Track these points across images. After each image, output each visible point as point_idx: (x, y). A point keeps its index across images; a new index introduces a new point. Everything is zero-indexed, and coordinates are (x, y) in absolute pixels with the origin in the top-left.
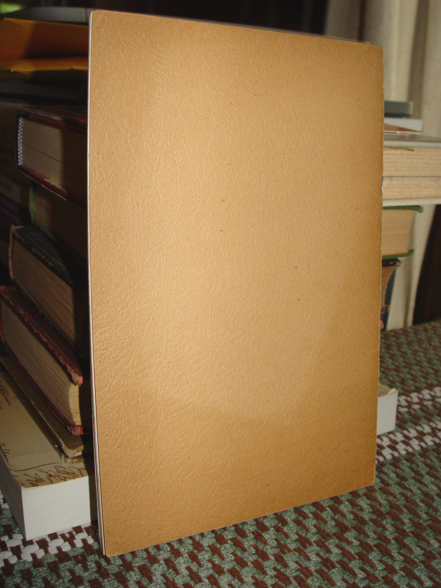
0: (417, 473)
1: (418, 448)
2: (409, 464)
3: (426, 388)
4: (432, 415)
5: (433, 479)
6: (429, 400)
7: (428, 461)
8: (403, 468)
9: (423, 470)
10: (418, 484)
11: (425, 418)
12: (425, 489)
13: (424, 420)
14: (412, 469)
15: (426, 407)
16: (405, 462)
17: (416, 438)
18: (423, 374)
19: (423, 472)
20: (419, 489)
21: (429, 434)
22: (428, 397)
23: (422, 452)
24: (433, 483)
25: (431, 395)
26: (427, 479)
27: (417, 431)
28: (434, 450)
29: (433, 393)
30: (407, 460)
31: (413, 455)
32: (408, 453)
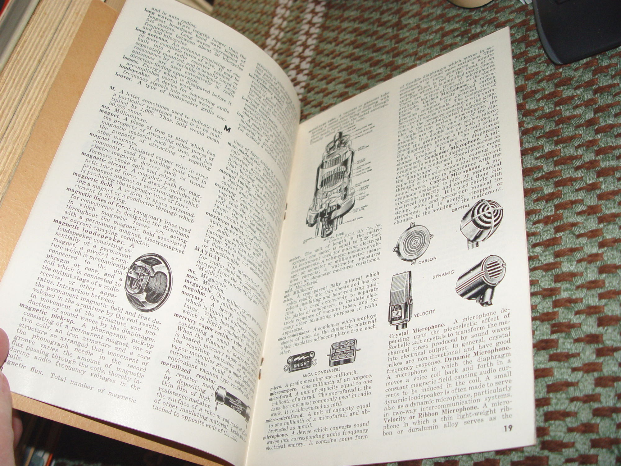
0: (323, 91)
1: (305, 78)
2: (313, 92)
3: (266, 39)
4: (288, 50)
5: (333, 83)
6: (276, 43)
7: (320, 77)
8: (312, 99)
9: (323, 85)
10: (330, 96)
11: (288, 56)
12: (336, 93)
13: (289, 59)
14: (318, 93)
15: (280, 49)
16: (309, 94)
17: (298, 74)
18: (255, 33)
19: (324, 87)
20: (334, 97)
21: (301, 62)
22: (274, 42)
23: (310, 77)
24: (336, 85)
25: (274, 39)
26: (331, 87)
27: (293, 69)
28: (314, 67)
29: (273, 37)
30: (309, 91)
31: (308, 85)
32: (305, 87)
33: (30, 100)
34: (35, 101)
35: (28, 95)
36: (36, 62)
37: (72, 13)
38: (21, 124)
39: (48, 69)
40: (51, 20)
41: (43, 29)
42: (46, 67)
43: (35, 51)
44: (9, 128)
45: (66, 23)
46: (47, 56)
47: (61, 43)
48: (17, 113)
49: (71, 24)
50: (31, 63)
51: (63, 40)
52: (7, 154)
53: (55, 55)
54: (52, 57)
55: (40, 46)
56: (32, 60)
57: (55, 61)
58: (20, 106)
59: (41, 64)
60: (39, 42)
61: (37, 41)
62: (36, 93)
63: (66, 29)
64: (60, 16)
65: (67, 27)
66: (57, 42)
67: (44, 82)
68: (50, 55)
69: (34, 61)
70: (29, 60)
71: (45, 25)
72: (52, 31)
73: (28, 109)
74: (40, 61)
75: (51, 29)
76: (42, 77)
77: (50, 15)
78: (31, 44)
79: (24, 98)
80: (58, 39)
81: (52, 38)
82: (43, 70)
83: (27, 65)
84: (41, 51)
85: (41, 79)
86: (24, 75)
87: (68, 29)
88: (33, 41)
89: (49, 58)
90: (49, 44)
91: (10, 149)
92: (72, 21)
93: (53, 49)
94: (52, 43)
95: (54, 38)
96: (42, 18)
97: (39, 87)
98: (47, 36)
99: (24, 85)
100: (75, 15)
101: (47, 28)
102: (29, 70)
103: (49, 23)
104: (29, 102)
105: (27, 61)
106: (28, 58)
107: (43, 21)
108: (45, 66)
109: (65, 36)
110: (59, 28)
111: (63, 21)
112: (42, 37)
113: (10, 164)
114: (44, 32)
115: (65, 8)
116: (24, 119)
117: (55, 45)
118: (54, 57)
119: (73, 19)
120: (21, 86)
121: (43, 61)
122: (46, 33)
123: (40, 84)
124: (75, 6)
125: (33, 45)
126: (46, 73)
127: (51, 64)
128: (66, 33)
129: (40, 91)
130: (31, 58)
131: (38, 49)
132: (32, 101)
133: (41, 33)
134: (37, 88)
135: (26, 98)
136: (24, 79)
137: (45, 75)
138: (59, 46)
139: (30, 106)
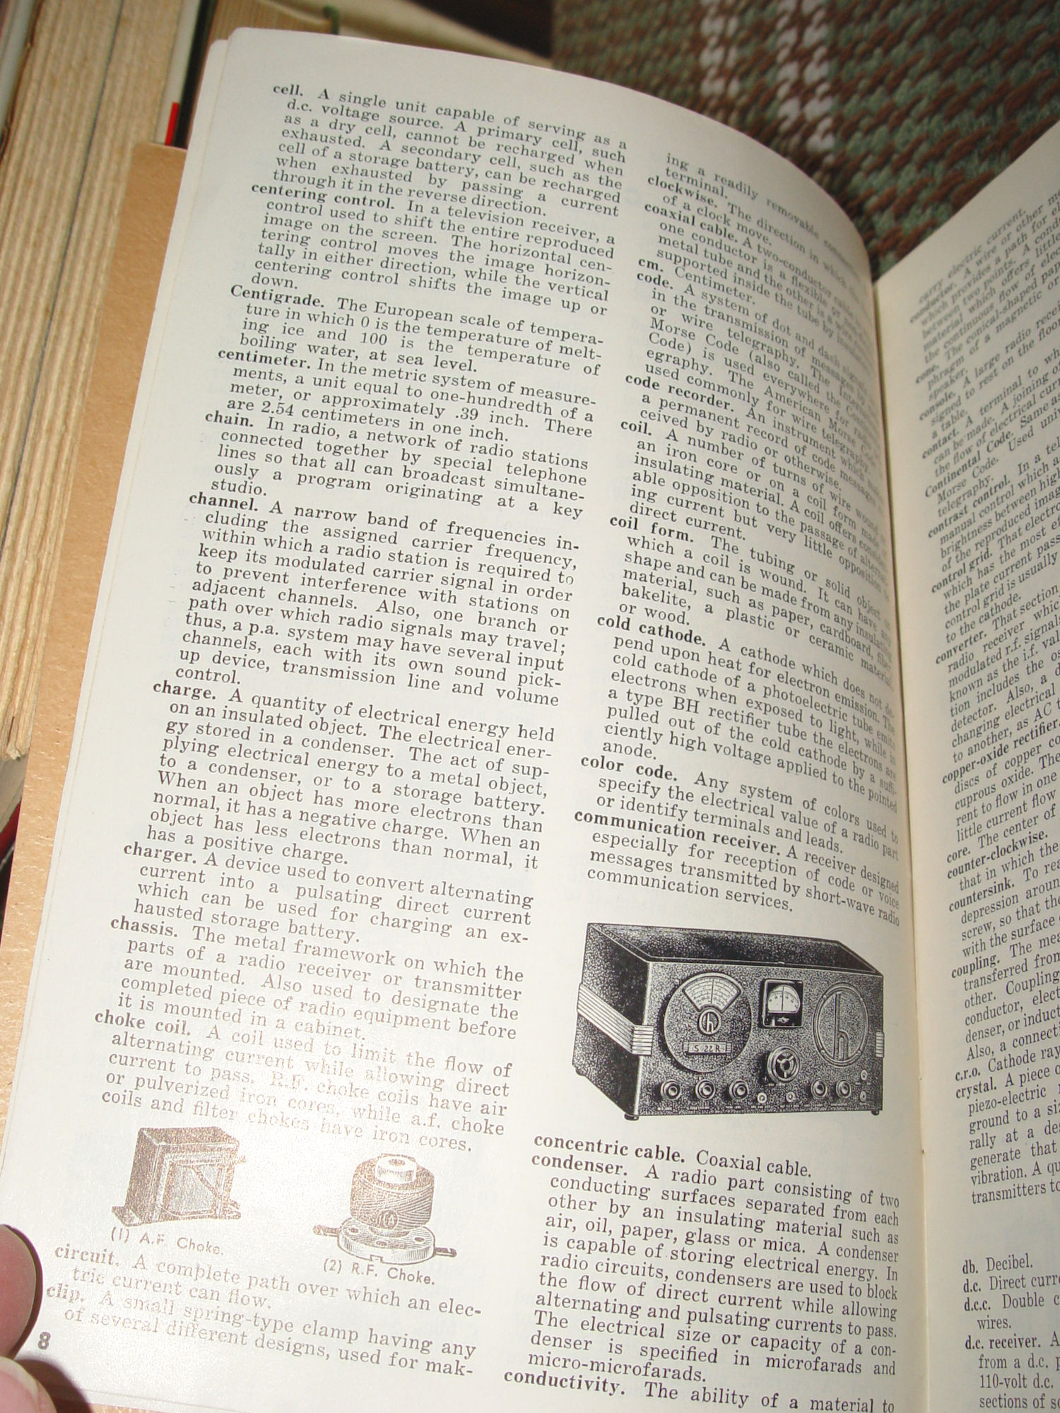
0: (882, 119)
1: (828, 104)
2: (858, 135)
3: (698, 56)
4: (761, 54)
5: (906, 82)
6: (726, 55)
7: (863, 84)
8: (862, 151)
9: (876, 101)
10: (908, 122)
11: (764, 72)
12: (923, 105)
13: (769, 77)
14: (870, 130)
15: (740, 63)
16: (851, 144)
17: (803, 103)
18: (665, 57)
19: (884, 104)
20: (919, 120)
21: (801, 70)
22: (718, 55)
23: (837, 97)
25: (716, 47)
26: (902, 95)
27: (788, 97)
28: (842, 65)
29: (713, 41)
30: (847, 137)
31: (839, 120)
32: (833, 130)
33: (52, 422)
34: (65, 423)
35: (41, 414)
36: (40, 316)
37: (105, 154)
38: (44, 495)
39: (80, 324)
40: (51, 191)
41: (36, 223)
42: (73, 322)
43: (27, 287)
44: (13, 518)
45: (97, 185)
46: (68, 287)
47: (97, 243)
48: (23, 471)
49: (110, 184)
50: (26, 323)
51: (100, 233)
52: (26, 589)
53: (90, 277)
54: (82, 288)
55: (38, 271)
56: (28, 315)
57: (92, 295)
58: (28, 448)
59: (56, 316)
60: (34, 260)
61: (28, 258)
62: (64, 398)
63: (100, 202)
64: (74, 173)
65: (102, 195)
66: (84, 244)
67: (77, 360)
68: (76, 284)
69: (33, 314)
70: (20, 318)
71: (39, 210)
72: (64, 218)
73: (53, 449)
74: (50, 312)
75: (57, 215)
76: (68, 350)
77: (46, 181)
78: (12, 274)
79: (33, 424)
80: (87, 235)
81: (69, 238)
82: (66, 330)
83: (16, 331)
84: (47, 282)
85: (66, 357)
86: (16, 362)
87: (107, 198)
88: (14, 263)
89: (74, 293)
90: (64, 256)
91: (29, 573)
92: (112, 174)
93: (80, 267)
94: (71, 251)
95: (74, 235)
96: (24, 195)
97: (67, 379)
98: (50, 240)
99: (23, 389)
100: (115, 157)
101: (44, 217)
102: (25, 346)
103: (49, 203)
104: (50, 430)
105: (13, 320)
106: (14, 312)
107: (29, 202)
108: (68, 319)
109: (102, 220)
110: (81, 205)
111: (86, 184)
112: (37, 245)
113: (41, 612)
114: (39, 231)
115: (80, 146)
116: (47, 480)
117: (82, 253)
118: (88, 288)
119: (114, 166)
120: (15, 393)
121: (59, 307)
122: (48, 229)
123: (69, 370)
124: (110, 133)
125: (17, 274)
126: (77, 335)
127: (83, 306)
128: (104, 212)
129: (72, 388)
130: (21, 311)
131: (37, 278)
132: (59, 423)
133: (33, 235)
134: (61, 383)
135: (39, 423)
136: (19, 372)
137: (75, 343)
138: (94, 254)
139: (55, 439)
